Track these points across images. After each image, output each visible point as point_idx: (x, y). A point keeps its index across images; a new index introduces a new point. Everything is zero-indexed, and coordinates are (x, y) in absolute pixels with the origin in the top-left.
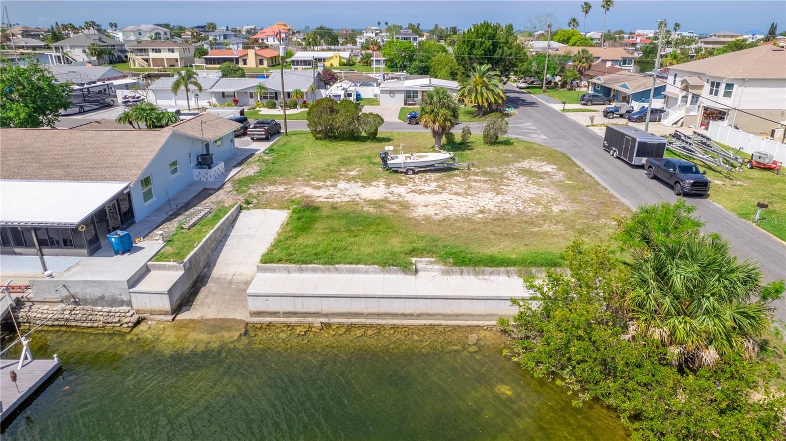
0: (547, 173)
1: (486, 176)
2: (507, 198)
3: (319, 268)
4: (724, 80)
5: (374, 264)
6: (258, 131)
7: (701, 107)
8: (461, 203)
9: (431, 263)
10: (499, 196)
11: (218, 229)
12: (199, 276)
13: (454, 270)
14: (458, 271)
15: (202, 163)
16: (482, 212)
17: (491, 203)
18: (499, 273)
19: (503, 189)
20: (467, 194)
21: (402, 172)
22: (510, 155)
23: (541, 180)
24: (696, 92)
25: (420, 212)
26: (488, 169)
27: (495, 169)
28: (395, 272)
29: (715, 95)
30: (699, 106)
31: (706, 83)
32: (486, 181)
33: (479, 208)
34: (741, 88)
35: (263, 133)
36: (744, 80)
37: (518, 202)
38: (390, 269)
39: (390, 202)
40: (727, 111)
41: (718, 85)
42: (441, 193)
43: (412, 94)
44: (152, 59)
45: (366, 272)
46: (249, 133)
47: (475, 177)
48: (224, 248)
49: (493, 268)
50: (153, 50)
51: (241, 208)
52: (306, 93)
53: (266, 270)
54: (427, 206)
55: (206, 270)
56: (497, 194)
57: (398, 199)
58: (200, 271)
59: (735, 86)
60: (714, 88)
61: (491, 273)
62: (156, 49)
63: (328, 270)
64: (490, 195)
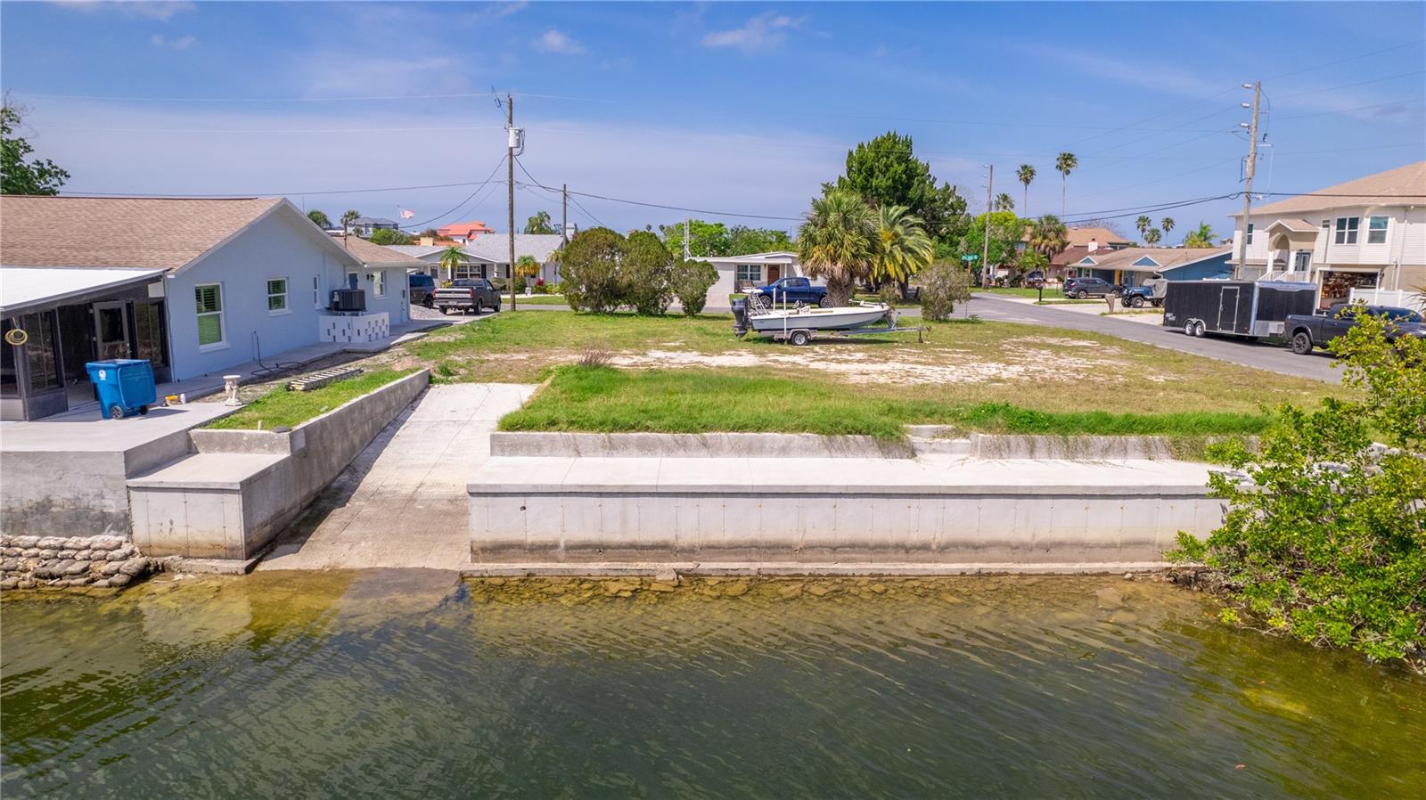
0: (1085, 347)
1: (962, 349)
2: (1035, 368)
3: (660, 440)
4: (1367, 212)
5: (803, 430)
6: (456, 292)
7: (1318, 273)
8: (941, 372)
9: (945, 435)
10: (1016, 366)
11: (380, 396)
12: (326, 488)
15: (341, 306)
16: (997, 381)
17: (1006, 372)
18: (1124, 451)
19: (1013, 360)
20: (943, 364)
22: (989, 332)
23: (1083, 353)
24: (1305, 246)
25: (856, 380)
26: (960, 343)
27: (973, 343)
28: (861, 450)
29: (1349, 242)
30: (1313, 273)
31: (1321, 228)
33: (986, 377)
34: (1402, 225)
35: (469, 296)
36: (1405, 208)
37: (1063, 372)
39: (778, 369)
40: (1378, 271)
41: (1354, 223)
42: (885, 362)
43: (749, 273)
46: (437, 295)
47: (941, 349)
48: (393, 440)
51: (430, 381)
52: (544, 265)
54: (866, 375)
55: (345, 477)
56: (1009, 364)
58: (331, 477)
59: (1391, 221)
60: (1347, 230)
61: (1106, 451)
64: (994, 365)
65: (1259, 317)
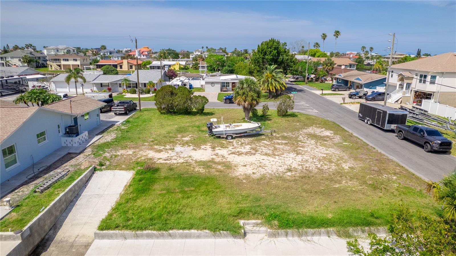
0: (328, 137)
1: (285, 140)
2: (306, 157)
3: (154, 234)
4: (430, 74)
5: (206, 229)
6: (119, 108)
7: (413, 91)
8: (272, 163)
9: (257, 225)
10: (300, 156)
11: (70, 190)
12: (43, 240)
13: (280, 233)
14: (283, 233)
15: (69, 133)
16: (289, 170)
17: (294, 162)
19: (300, 150)
20: (275, 155)
21: (223, 138)
22: (298, 124)
23: (326, 142)
24: (409, 81)
25: (240, 172)
26: (285, 134)
27: (290, 134)
28: (226, 236)
29: (423, 83)
30: (411, 91)
31: (415, 76)
32: (286, 144)
33: (287, 167)
34: (441, 79)
35: (123, 109)
36: (443, 73)
37: (315, 161)
38: (220, 233)
39: (215, 163)
40: (432, 93)
41: (425, 77)
42: (255, 154)
43: (225, 85)
44: (63, 65)
45: (199, 237)
46: (112, 109)
47: (278, 141)
48: (74, 208)
49: (315, 230)
50: (63, 59)
51: (95, 169)
52: (157, 83)
53: (103, 237)
54: (245, 166)
55: (51, 232)
56: (297, 154)
57: (222, 160)
58: (45, 234)
59: (437, 77)
60: (423, 79)
62: (66, 59)
63: (162, 236)
64: (292, 155)
65: (388, 123)
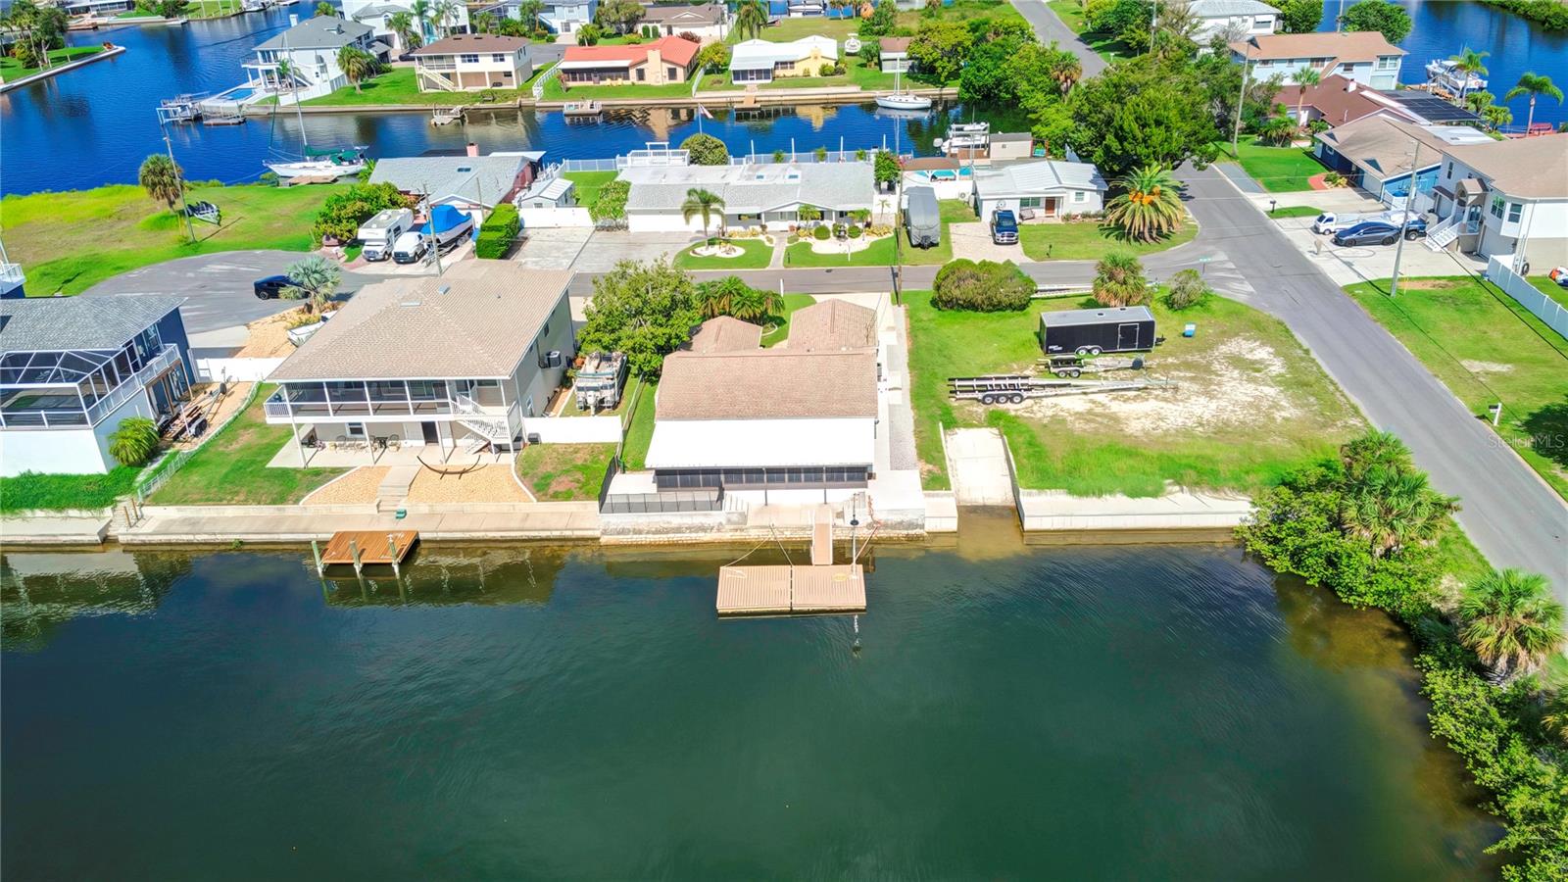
0: (1261, 361)
1: (1190, 371)
2: (1223, 403)
8: (1175, 413)
10: (1214, 401)
17: (1207, 411)
19: (1215, 390)
20: (1176, 400)
22: (1211, 331)
23: (1257, 374)
26: (1189, 358)
27: (1197, 357)
29: (1498, 216)
32: (1192, 379)
33: (1196, 419)
36: (1534, 201)
37: (1236, 408)
39: (1097, 415)
42: (1147, 400)
43: (1030, 203)
44: (461, 74)
47: (1177, 372)
50: (463, 56)
51: (944, 428)
53: (1028, 495)
54: (1139, 418)
56: (1211, 398)
57: (1104, 410)
59: (1524, 208)
60: (1498, 206)
62: (469, 56)
64: (1203, 400)
